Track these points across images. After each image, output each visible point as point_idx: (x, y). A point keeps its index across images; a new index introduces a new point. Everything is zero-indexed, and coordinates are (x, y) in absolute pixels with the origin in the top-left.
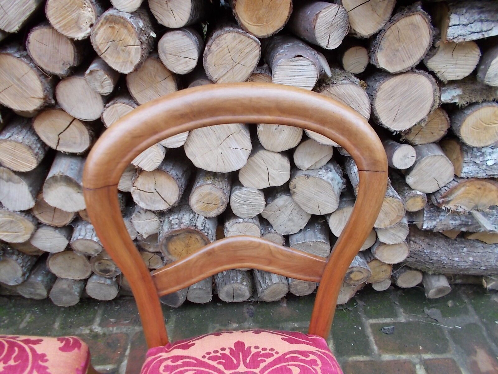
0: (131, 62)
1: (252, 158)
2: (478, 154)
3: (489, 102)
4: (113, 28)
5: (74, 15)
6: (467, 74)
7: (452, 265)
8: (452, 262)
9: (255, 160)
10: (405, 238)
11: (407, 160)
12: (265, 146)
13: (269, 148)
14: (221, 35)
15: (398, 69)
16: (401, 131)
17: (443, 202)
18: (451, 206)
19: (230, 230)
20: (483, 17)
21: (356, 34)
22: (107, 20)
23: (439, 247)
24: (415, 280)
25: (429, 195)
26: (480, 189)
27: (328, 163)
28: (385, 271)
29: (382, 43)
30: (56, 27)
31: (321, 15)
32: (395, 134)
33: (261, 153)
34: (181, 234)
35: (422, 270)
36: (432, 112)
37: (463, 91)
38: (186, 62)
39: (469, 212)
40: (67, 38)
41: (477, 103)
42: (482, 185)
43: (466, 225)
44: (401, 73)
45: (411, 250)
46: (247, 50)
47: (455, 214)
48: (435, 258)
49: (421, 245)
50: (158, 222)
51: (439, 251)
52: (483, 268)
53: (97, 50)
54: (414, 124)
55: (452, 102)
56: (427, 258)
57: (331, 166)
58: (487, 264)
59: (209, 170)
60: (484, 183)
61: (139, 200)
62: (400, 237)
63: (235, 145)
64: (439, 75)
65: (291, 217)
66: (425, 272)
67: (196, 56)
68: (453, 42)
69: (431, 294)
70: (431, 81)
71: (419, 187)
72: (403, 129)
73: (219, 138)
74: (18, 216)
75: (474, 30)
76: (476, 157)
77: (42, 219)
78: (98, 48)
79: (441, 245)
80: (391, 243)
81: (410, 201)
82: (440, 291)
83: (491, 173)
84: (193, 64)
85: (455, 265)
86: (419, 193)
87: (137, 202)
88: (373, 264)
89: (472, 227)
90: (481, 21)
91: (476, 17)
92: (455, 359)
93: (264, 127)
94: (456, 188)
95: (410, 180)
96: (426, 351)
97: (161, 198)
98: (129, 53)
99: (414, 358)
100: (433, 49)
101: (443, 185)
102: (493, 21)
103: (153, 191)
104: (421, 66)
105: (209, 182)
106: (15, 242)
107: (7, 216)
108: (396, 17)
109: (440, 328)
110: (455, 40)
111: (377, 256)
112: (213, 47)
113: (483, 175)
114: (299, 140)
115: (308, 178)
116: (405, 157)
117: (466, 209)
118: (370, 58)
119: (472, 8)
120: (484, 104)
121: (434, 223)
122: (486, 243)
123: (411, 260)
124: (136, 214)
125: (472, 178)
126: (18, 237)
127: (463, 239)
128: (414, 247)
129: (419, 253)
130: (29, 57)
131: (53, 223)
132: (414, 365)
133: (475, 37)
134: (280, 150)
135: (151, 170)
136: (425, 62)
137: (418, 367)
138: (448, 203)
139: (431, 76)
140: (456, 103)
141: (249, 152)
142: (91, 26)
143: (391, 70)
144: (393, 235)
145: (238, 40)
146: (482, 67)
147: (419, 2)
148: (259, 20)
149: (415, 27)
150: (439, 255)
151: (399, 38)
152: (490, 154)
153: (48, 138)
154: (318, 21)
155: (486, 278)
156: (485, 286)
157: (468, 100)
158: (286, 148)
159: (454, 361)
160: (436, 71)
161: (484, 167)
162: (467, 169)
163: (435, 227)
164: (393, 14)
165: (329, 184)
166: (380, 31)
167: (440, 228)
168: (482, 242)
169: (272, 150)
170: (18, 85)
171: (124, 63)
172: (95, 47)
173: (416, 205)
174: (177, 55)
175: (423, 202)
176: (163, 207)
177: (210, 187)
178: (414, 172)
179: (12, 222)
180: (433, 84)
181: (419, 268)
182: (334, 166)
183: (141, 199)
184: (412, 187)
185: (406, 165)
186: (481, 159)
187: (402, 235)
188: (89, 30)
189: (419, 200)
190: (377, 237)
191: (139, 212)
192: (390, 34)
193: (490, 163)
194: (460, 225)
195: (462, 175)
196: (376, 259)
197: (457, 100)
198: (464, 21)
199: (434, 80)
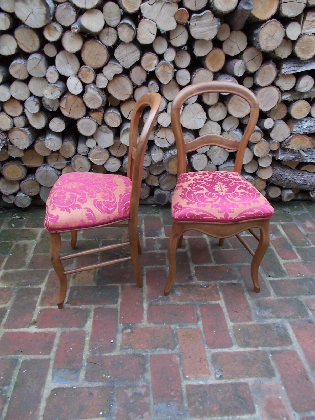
0: (168, 80)
1: (205, 124)
2: (300, 123)
3: (302, 99)
4: (164, 67)
5: (151, 62)
6: (291, 88)
7: (294, 181)
8: (294, 180)
9: (207, 125)
10: (270, 163)
11: (270, 125)
12: (211, 119)
13: (212, 120)
14: (200, 71)
15: (264, 85)
16: (266, 111)
17: (286, 145)
18: (289, 147)
19: (195, 158)
20: (295, 65)
21: (248, 71)
22: (163, 64)
23: (287, 172)
24: (278, 193)
25: (281, 143)
26: (302, 139)
27: (236, 129)
28: (263, 184)
29: (258, 75)
30: (143, 66)
31: (236, 64)
32: (264, 112)
33: (210, 122)
34: (175, 157)
35: (281, 186)
36: (278, 103)
37: (291, 95)
38: (186, 81)
39: (298, 151)
40: (145, 71)
41: (296, 100)
42: (303, 138)
43: (298, 158)
44: (265, 87)
45: (274, 173)
46: (209, 76)
47: (292, 151)
48: (286, 178)
49: (279, 171)
50: (163, 154)
51: (287, 174)
52: (309, 184)
53: (157, 75)
54: (271, 108)
55: (287, 99)
56: (282, 178)
57: (238, 130)
58: (310, 182)
59: (189, 128)
60: (303, 136)
61: (157, 142)
62: (268, 163)
63: (200, 117)
64: (280, 88)
65: (220, 155)
66: (281, 187)
67: (189, 78)
68: (284, 74)
69: (285, 199)
70: (277, 90)
71: (276, 139)
72: (268, 110)
73: (193, 114)
74: (104, 150)
75: (292, 70)
76: (299, 125)
77: (113, 153)
78: (157, 74)
79: (288, 172)
80: (265, 167)
81: (272, 145)
82: (289, 196)
83: (306, 131)
84: (188, 82)
85: (295, 182)
86: (276, 141)
87: (156, 144)
88: (258, 180)
89: (300, 159)
90: (294, 67)
91: (293, 65)
92: (296, 224)
93: (211, 110)
94: (291, 139)
95: (272, 135)
96: (282, 221)
97: (167, 141)
98: (168, 76)
99: (276, 223)
100: (277, 77)
101: (286, 138)
102: (299, 67)
103: (164, 138)
104: (273, 84)
105: (188, 134)
106: (98, 164)
107: (100, 150)
108: (263, 65)
109: (290, 215)
110: (285, 74)
111: (259, 175)
112: (197, 75)
113: (302, 132)
114: (225, 116)
115: (229, 133)
116: (269, 123)
117: (297, 149)
118: (254, 81)
119: (291, 62)
120: (299, 100)
121: (283, 156)
122: (310, 172)
123: (274, 179)
124: (154, 150)
125: (298, 134)
126: (100, 161)
127: (299, 170)
128: (276, 172)
129: (278, 175)
130: (130, 78)
131: (117, 155)
132: (277, 226)
133: (292, 72)
134: (217, 120)
135: (166, 127)
136: (275, 82)
137: (278, 226)
138: (288, 145)
139: (277, 88)
140: (288, 100)
141: (205, 120)
142: (156, 66)
143: (262, 85)
144: (265, 162)
145: (205, 73)
146: (297, 85)
147: (271, 60)
148: (213, 66)
149: (270, 69)
150: (287, 176)
151: (264, 73)
152: (305, 123)
153: (125, 113)
154: (235, 66)
155: (312, 192)
156: (311, 196)
157: (293, 99)
158: (220, 120)
159: (295, 225)
160: (279, 86)
161: (302, 129)
162: (296, 130)
163: (284, 158)
164: (262, 64)
165: (238, 135)
166: (257, 70)
167: (286, 159)
168: (308, 171)
169: (214, 120)
170: (123, 89)
171: (166, 80)
172: (156, 74)
173: (275, 147)
174: (182, 78)
175: (278, 145)
176: (167, 145)
177: (188, 136)
178: (273, 131)
179: (101, 153)
180: (278, 91)
181: (279, 184)
182: (239, 130)
183: (158, 142)
184: (273, 139)
185: (270, 127)
186: (301, 125)
187: (269, 162)
188: (154, 68)
189: (276, 144)
190: (259, 164)
191: (156, 149)
192: (261, 71)
193: (305, 127)
194: (295, 158)
195: (294, 133)
196: (259, 178)
197: (288, 99)
198: (288, 66)
199: (279, 89)
